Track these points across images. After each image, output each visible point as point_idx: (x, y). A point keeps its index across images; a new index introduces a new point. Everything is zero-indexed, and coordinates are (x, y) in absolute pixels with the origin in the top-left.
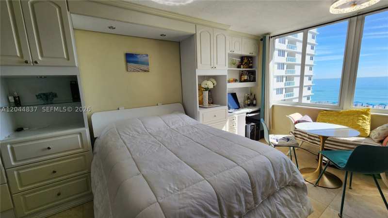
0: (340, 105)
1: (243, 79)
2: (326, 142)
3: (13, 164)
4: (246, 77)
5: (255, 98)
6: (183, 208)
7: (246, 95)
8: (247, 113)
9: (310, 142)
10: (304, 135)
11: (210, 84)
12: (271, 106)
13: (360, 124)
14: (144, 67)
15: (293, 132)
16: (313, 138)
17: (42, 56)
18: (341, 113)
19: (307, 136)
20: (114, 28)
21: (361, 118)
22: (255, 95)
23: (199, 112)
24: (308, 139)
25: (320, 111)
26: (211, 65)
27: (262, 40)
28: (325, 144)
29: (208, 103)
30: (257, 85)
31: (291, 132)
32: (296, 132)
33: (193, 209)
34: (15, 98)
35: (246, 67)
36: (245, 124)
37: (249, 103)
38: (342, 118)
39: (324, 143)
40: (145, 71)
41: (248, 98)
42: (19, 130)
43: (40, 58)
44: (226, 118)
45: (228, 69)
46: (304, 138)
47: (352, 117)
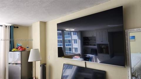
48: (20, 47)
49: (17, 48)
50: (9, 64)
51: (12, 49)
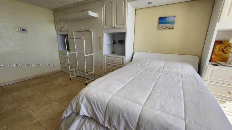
3: (106, 63)
6: (91, 95)
14: (170, 26)
17: (117, 25)
20: (151, 3)
33: (93, 99)
34: (114, 41)
40: (170, 28)
42: (113, 53)
43: (116, 25)
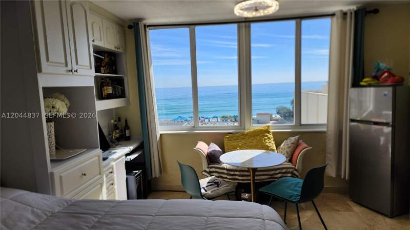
0: (241, 125)
1: (105, 93)
2: (256, 173)
4: (110, 90)
5: (127, 127)
7: (112, 121)
8: (127, 155)
9: (230, 179)
10: (221, 171)
11: (61, 107)
12: (158, 136)
13: (267, 144)
15: (208, 170)
16: (232, 173)
18: (247, 134)
19: (225, 171)
21: (266, 138)
22: (126, 121)
23: (52, 174)
24: (227, 176)
25: (224, 134)
26: (66, 65)
27: (130, 27)
28: (256, 178)
29: (54, 148)
30: (128, 103)
31: (205, 171)
32: (211, 170)
35: (107, 71)
36: (125, 176)
37: (117, 136)
38: (250, 140)
39: (254, 175)
41: (116, 127)
44: (100, 174)
45: (95, 74)
46: (223, 175)
47: (258, 138)
48: (386, 74)
49: (376, 78)
50: (352, 121)
51: (361, 81)
